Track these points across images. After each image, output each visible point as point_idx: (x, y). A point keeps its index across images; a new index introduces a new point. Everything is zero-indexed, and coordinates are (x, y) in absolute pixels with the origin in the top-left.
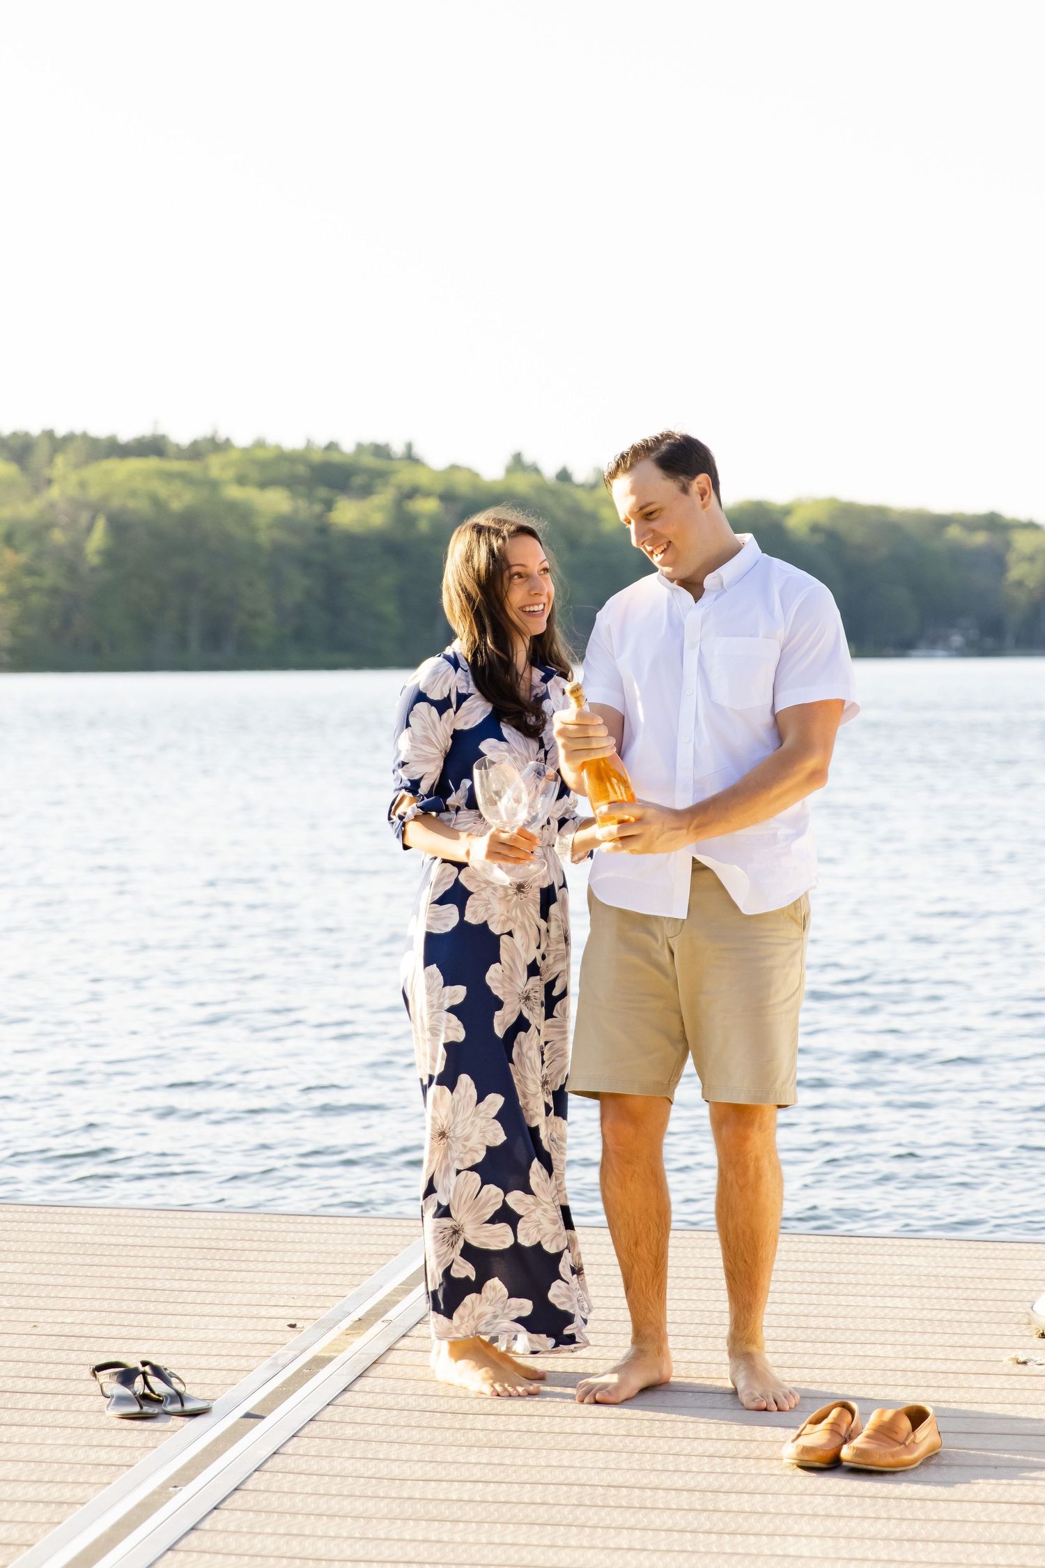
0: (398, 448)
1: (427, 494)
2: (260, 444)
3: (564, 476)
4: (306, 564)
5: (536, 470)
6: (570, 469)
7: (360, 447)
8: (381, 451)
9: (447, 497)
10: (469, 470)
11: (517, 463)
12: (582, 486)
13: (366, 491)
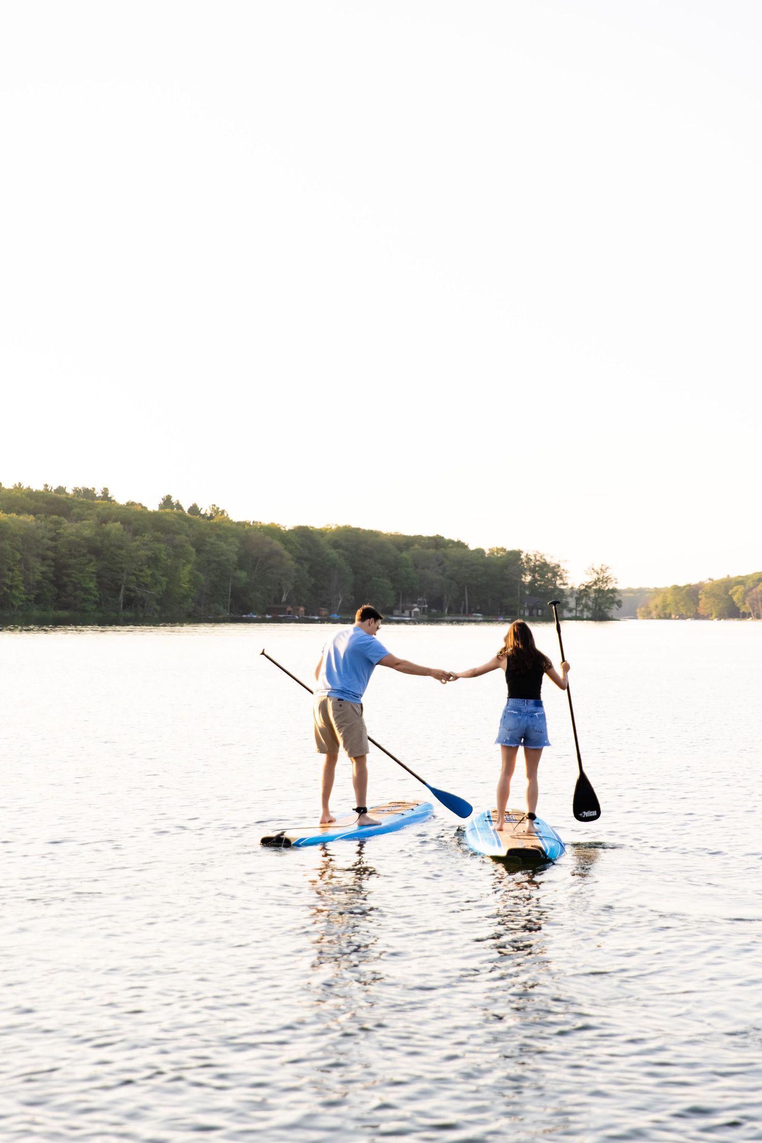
0: (98, 493)
1: (115, 521)
2: (18, 488)
3: (194, 509)
4: (44, 558)
5: (179, 506)
6: (199, 507)
7: (77, 491)
8: (88, 493)
9: (126, 522)
10: (140, 504)
11: (167, 502)
12: (204, 516)
13: (79, 518)
